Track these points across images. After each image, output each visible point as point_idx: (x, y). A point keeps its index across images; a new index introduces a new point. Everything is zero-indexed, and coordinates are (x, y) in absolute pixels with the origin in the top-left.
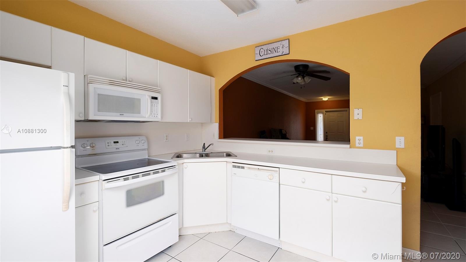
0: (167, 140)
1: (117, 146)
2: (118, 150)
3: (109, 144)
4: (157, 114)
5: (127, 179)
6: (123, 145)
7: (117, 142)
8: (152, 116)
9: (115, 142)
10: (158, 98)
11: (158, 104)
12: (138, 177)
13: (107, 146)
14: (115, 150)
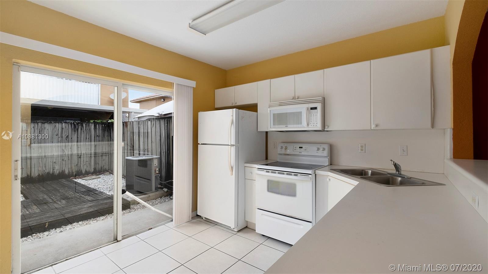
0: (362, 152)
1: (300, 151)
2: (300, 154)
3: (296, 148)
4: (317, 123)
5: (268, 172)
6: (305, 150)
7: (302, 148)
8: (311, 126)
9: (300, 148)
10: (317, 108)
11: (318, 113)
12: (275, 173)
13: (294, 149)
14: (298, 153)
